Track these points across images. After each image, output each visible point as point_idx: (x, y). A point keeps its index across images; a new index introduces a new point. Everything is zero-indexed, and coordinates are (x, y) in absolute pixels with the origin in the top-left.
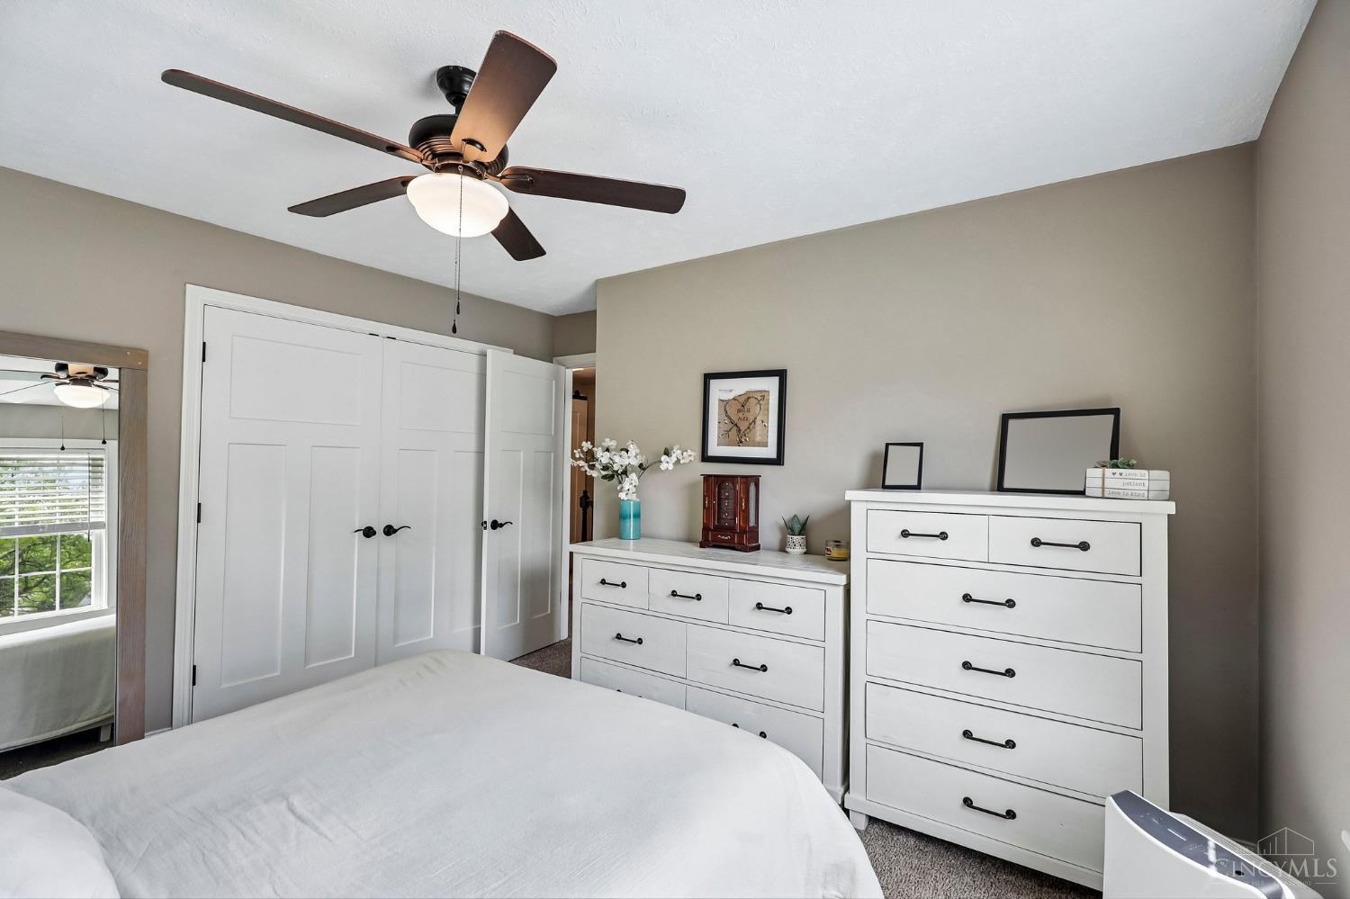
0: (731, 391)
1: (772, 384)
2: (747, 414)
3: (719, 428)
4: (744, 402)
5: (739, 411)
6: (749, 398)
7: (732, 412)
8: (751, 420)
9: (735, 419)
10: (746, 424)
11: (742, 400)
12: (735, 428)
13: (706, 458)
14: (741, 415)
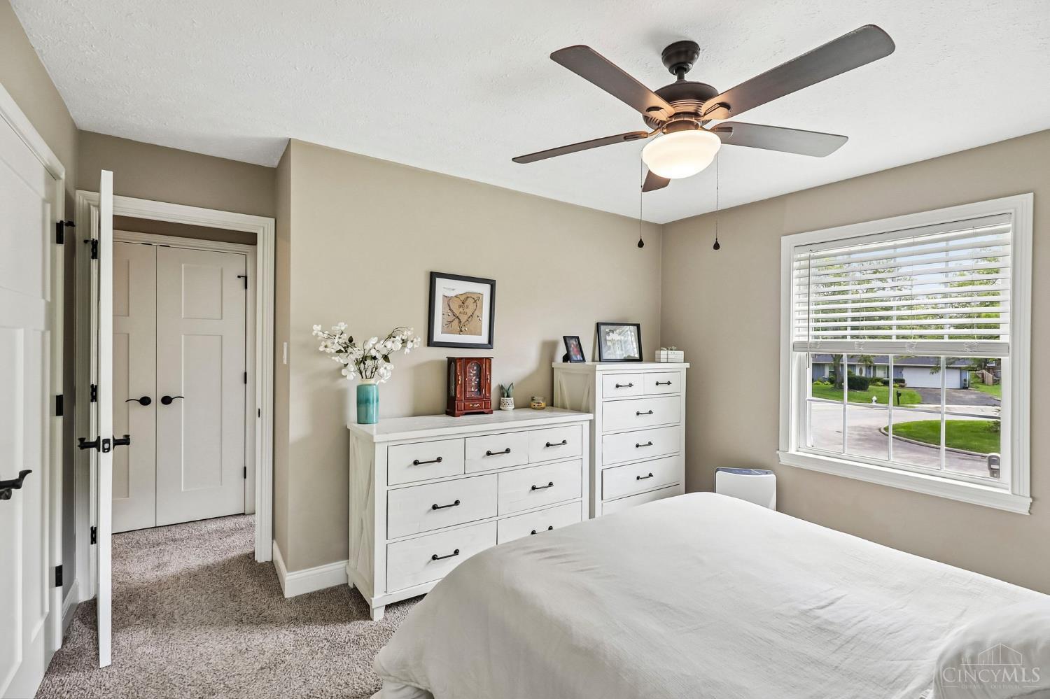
0: (453, 290)
1: (485, 289)
2: (466, 310)
3: (443, 318)
4: (464, 299)
5: (460, 306)
6: (468, 297)
7: (455, 307)
8: (470, 315)
9: (457, 313)
10: (466, 317)
11: (462, 298)
12: (457, 320)
13: (430, 342)
14: (461, 310)
